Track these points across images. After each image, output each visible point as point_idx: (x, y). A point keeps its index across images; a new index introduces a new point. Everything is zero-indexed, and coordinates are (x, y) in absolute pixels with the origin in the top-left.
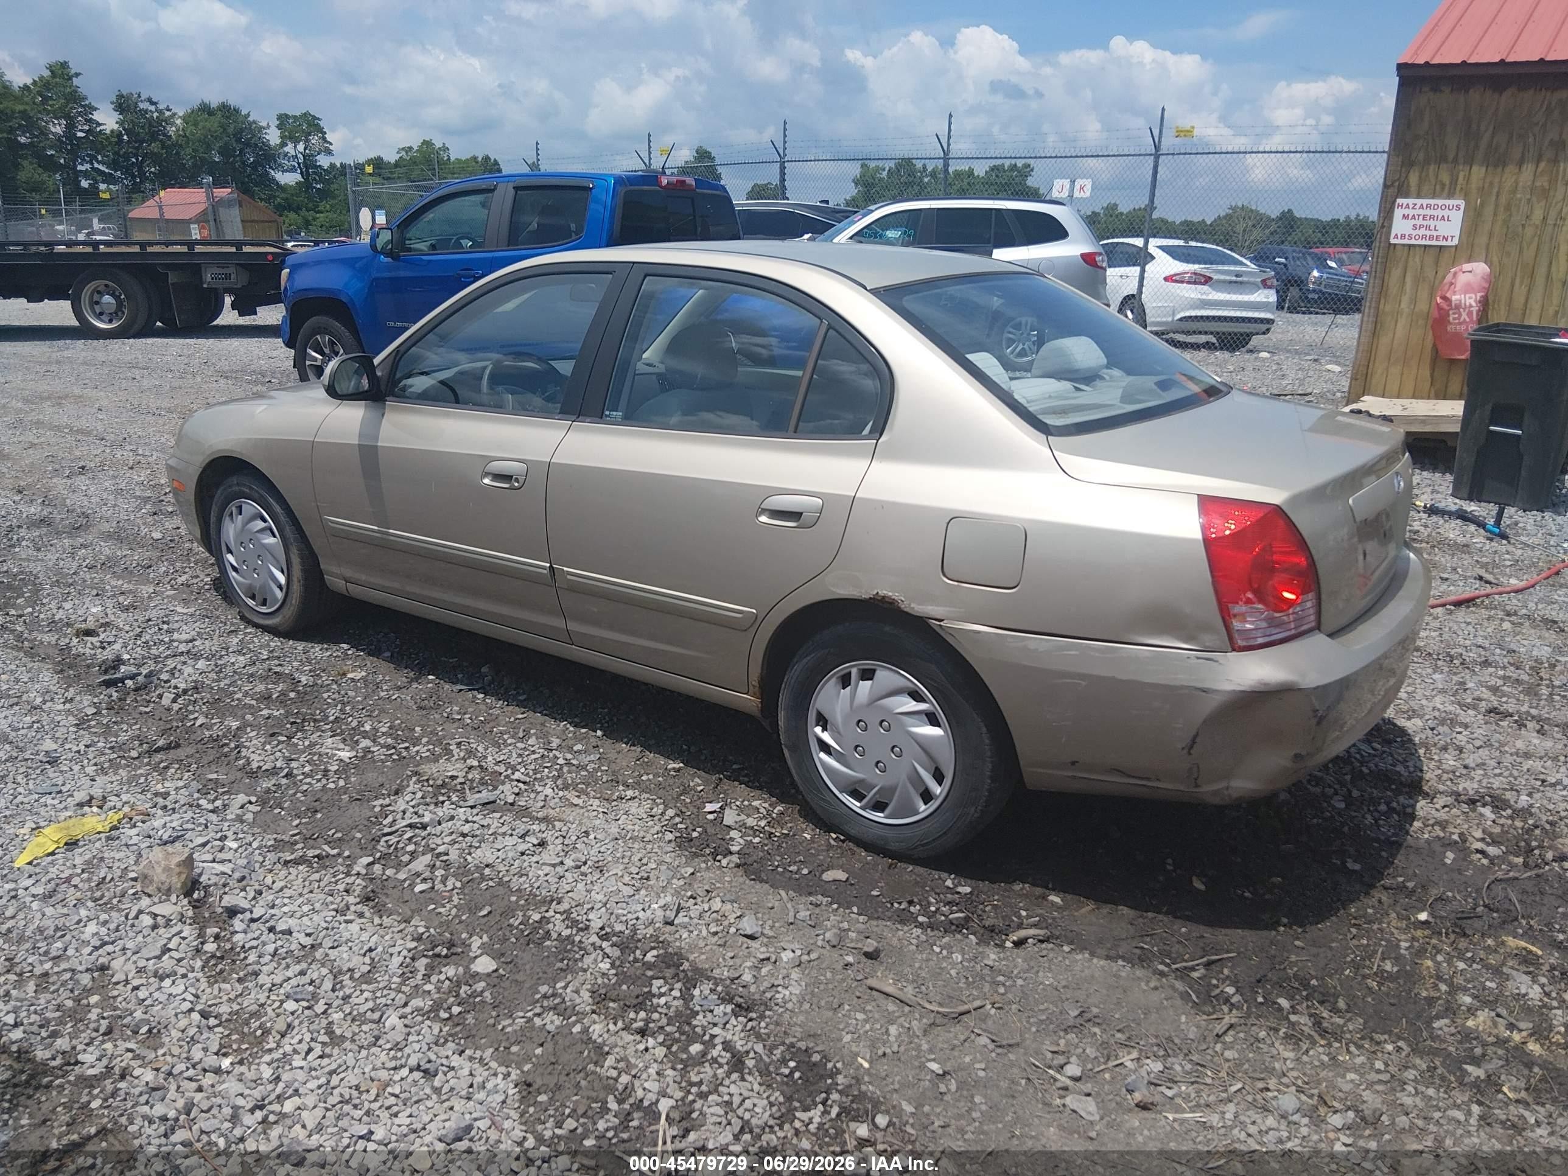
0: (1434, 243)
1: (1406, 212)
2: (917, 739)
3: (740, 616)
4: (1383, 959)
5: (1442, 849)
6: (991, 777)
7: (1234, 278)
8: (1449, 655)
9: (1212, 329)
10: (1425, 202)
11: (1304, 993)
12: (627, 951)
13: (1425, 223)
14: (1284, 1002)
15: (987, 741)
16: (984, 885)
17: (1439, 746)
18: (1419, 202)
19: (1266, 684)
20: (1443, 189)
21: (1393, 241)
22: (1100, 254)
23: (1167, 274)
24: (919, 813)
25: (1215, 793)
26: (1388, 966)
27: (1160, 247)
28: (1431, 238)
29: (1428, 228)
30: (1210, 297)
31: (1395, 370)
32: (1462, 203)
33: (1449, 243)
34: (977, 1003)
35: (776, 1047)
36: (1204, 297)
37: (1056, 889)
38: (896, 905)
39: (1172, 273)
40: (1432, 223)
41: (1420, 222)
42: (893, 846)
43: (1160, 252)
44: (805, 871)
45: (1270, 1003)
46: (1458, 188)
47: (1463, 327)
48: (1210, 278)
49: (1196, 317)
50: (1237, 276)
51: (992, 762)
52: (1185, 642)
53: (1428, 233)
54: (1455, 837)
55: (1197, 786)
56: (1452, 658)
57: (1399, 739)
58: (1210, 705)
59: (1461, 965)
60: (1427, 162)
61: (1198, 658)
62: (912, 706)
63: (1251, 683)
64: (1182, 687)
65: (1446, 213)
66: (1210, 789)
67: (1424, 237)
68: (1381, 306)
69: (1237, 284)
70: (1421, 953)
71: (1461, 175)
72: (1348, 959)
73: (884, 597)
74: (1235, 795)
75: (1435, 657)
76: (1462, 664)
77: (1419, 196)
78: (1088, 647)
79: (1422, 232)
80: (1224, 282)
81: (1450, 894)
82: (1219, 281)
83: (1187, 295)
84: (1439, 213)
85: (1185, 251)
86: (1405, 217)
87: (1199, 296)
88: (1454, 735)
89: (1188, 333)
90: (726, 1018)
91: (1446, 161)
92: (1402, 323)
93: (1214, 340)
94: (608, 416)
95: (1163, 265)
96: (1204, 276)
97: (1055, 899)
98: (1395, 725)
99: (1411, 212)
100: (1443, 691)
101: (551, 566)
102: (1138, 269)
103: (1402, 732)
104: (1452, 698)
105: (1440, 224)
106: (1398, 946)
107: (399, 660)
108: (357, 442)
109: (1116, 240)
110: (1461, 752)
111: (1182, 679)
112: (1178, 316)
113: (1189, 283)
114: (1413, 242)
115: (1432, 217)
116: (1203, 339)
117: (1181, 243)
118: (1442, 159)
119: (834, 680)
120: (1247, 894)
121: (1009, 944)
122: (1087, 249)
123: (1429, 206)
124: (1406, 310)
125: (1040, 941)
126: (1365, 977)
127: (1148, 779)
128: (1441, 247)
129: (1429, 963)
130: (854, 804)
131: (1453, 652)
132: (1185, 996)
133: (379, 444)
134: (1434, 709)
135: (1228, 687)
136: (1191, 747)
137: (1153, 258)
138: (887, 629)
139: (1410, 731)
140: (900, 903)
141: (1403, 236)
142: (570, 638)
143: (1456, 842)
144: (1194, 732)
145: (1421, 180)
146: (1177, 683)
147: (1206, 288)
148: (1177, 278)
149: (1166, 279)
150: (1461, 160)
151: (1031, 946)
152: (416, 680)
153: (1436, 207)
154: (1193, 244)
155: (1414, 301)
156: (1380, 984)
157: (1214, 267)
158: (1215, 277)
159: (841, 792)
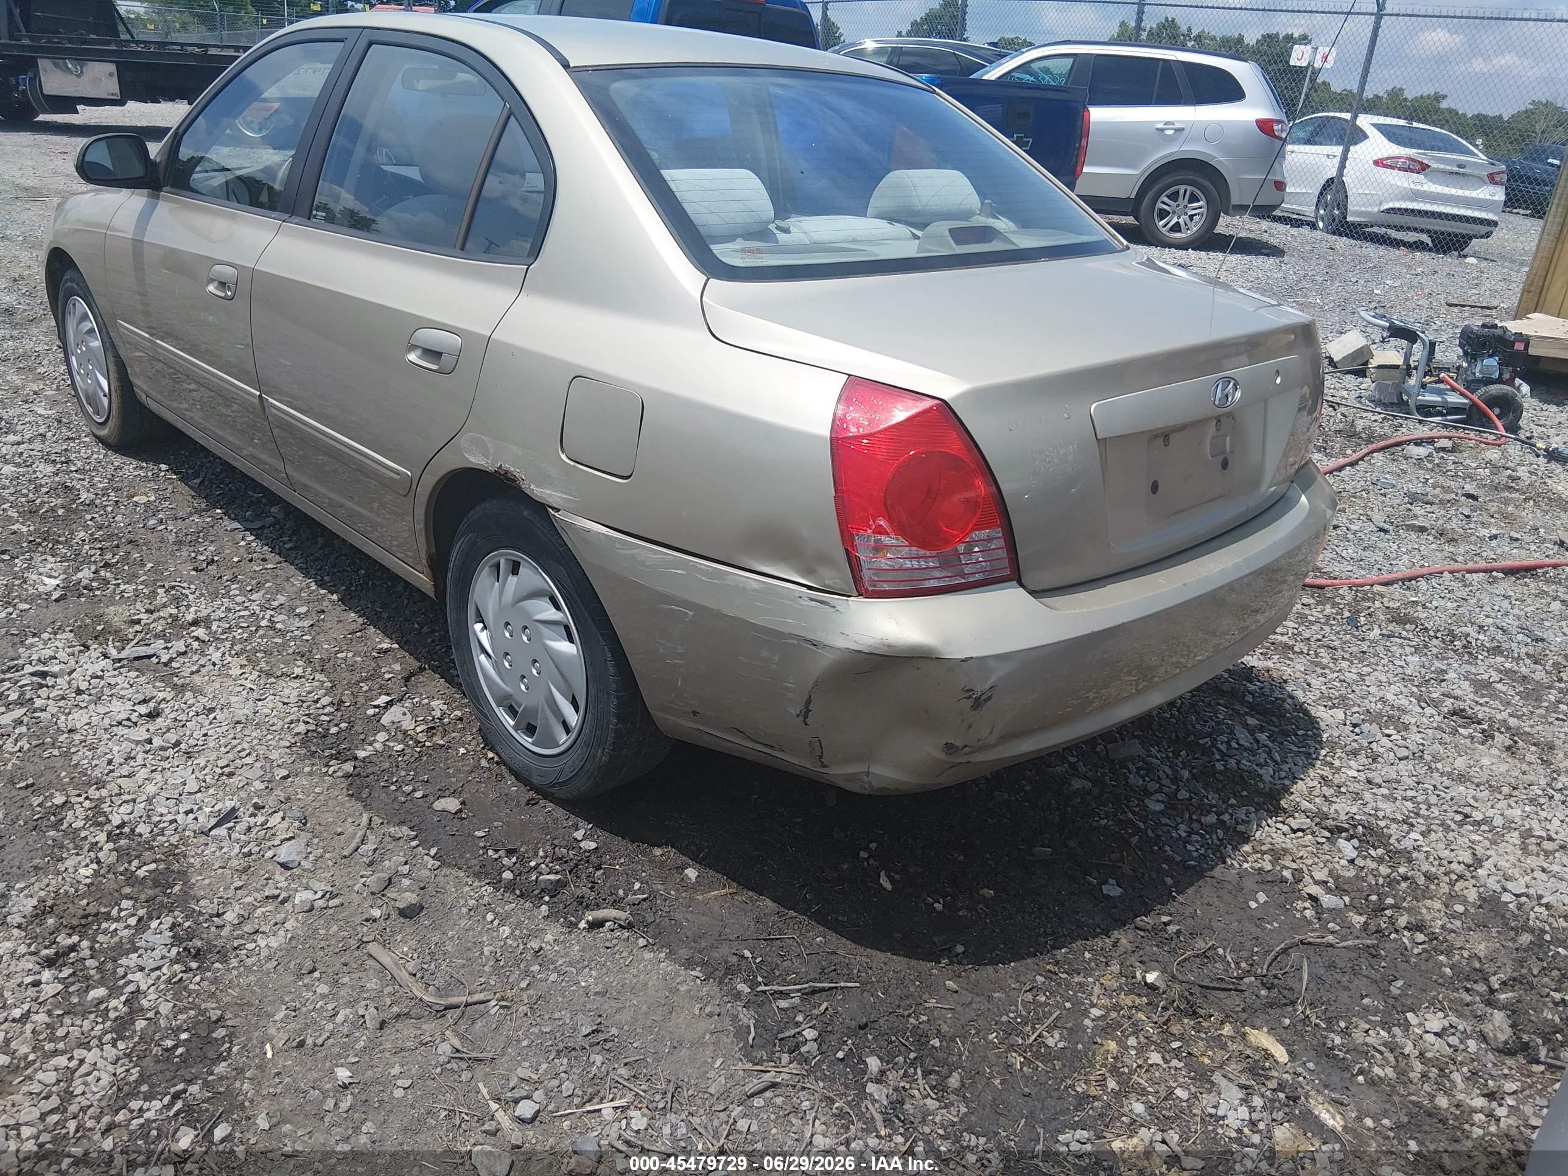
2: (551, 654)
3: (397, 477)
4: (1050, 1029)
5: (1255, 887)
6: (617, 716)
7: (1456, 169)
8: (1451, 633)
9: (1423, 226)
11: (912, 1055)
12: (125, 858)
14: (874, 1064)
15: (612, 670)
16: (618, 842)
17: (1348, 748)
19: (889, 646)
22: (1279, 122)
23: (1379, 156)
24: (559, 746)
25: (851, 777)
26: (1053, 1040)
27: (1374, 125)
30: (1425, 188)
34: (480, 997)
35: (185, 1010)
36: (1419, 187)
37: (697, 859)
38: (490, 852)
39: (1386, 155)
42: (536, 780)
43: (1375, 131)
44: (418, 794)
45: (855, 1062)
48: (1428, 166)
49: (1406, 210)
50: (1459, 166)
51: (617, 697)
52: (804, 577)
54: (1287, 874)
55: (824, 766)
56: (1454, 637)
57: (1300, 733)
58: (824, 661)
59: (1155, 1058)
61: (812, 600)
62: (552, 614)
63: (871, 642)
64: (791, 636)
66: (839, 771)
69: (1458, 175)
70: (1107, 1029)
72: (1004, 1018)
73: (507, 472)
74: (876, 784)
75: (1432, 633)
76: (1465, 647)
78: (695, 566)
80: (1444, 172)
81: (1221, 951)
82: (1438, 171)
83: (1399, 184)
85: (1404, 133)
87: (1412, 186)
88: (1379, 736)
89: (1400, 228)
90: (161, 963)
93: (1429, 241)
94: (315, 217)
95: (1376, 145)
96: (1421, 163)
97: (691, 873)
98: (1306, 712)
100: (1407, 679)
101: (260, 396)
102: (1340, 148)
103: (1312, 723)
104: (1415, 689)
106: (1085, 1014)
107: (200, 491)
108: (131, 237)
109: (1331, 114)
110: (1374, 760)
111: (789, 624)
112: (1386, 206)
113: (1399, 169)
116: (1411, 237)
117: (1402, 122)
119: (487, 569)
120: (938, 906)
121: (583, 925)
122: (1265, 114)
125: (620, 926)
126: (1012, 1048)
127: (772, 747)
129: (1112, 1046)
130: (509, 722)
131: (1457, 631)
132: (741, 1032)
133: (145, 240)
134: (1382, 699)
135: (842, 643)
136: (806, 716)
137: (1365, 136)
138: (526, 513)
139: (1322, 725)
140: (497, 851)
142: (291, 483)
143: (1284, 881)
144: (806, 697)
146: (786, 630)
147: (1421, 177)
148: (1389, 162)
149: (1377, 163)
151: (604, 933)
152: (199, 512)
154: (1415, 124)
156: (1027, 1062)
157: (1435, 154)
158: (1434, 165)
159: (498, 706)
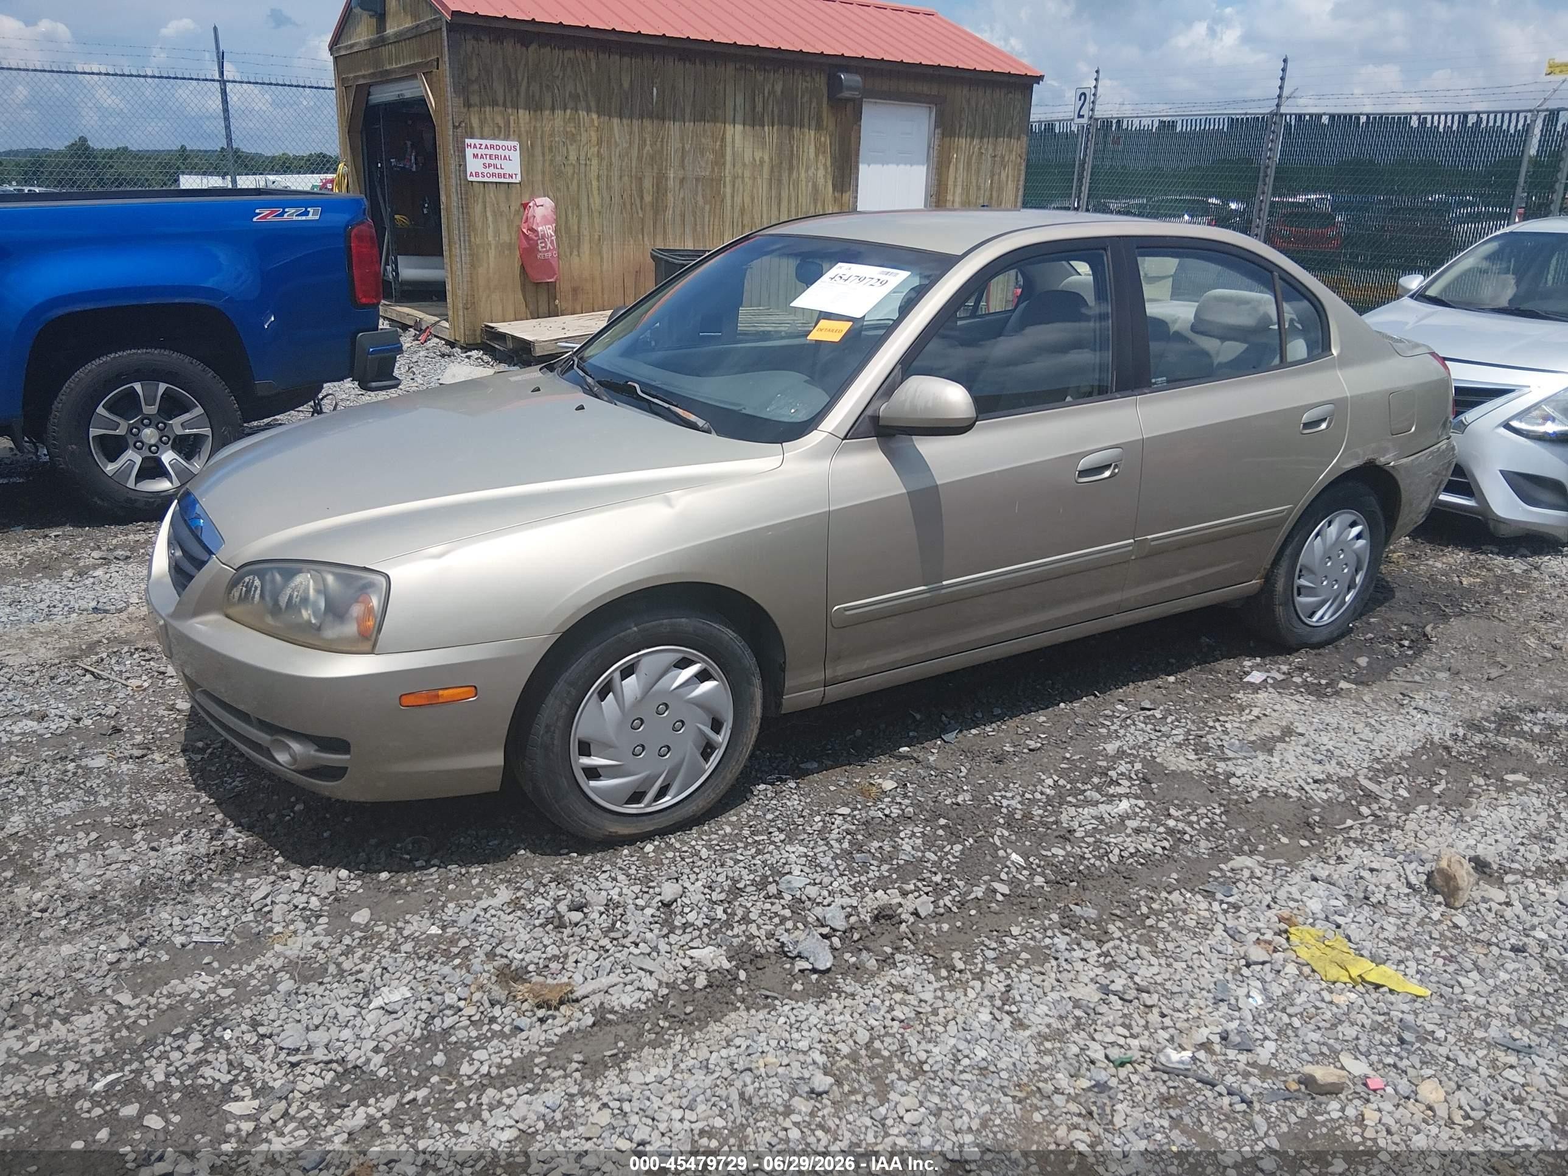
0: (502, 180)
1: (476, 151)
10: (489, 142)
13: (492, 162)
18: (484, 142)
20: (500, 132)
21: (470, 179)
28: (499, 175)
29: (495, 167)
31: (496, 296)
32: (516, 143)
33: (513, 180)
40: (498, 162)
41: (488, 161)
46: (512, 130)
47: (550, 254)
53: (497, 171)
60: (482, 105)
65: (507, 153)
67: (493, 175)
68: (473, 239)
71: (512, 118)
77: (482, 138)
79: (492, 170)
84: (500, 152)
86: (475, 156)
91: (497, 105)
92: (492, 253)
99: (479, 152)
105: (504, 163)
114: (486, 179)
115: (497, 157)
118: (494, 103)
123: (492, 147)
124: (493, 242)
128: (508, 183)
141: (477, 174)
145: (482, 122)
150: (509, 104)
153: (498, 148)
155: (497, 233)
